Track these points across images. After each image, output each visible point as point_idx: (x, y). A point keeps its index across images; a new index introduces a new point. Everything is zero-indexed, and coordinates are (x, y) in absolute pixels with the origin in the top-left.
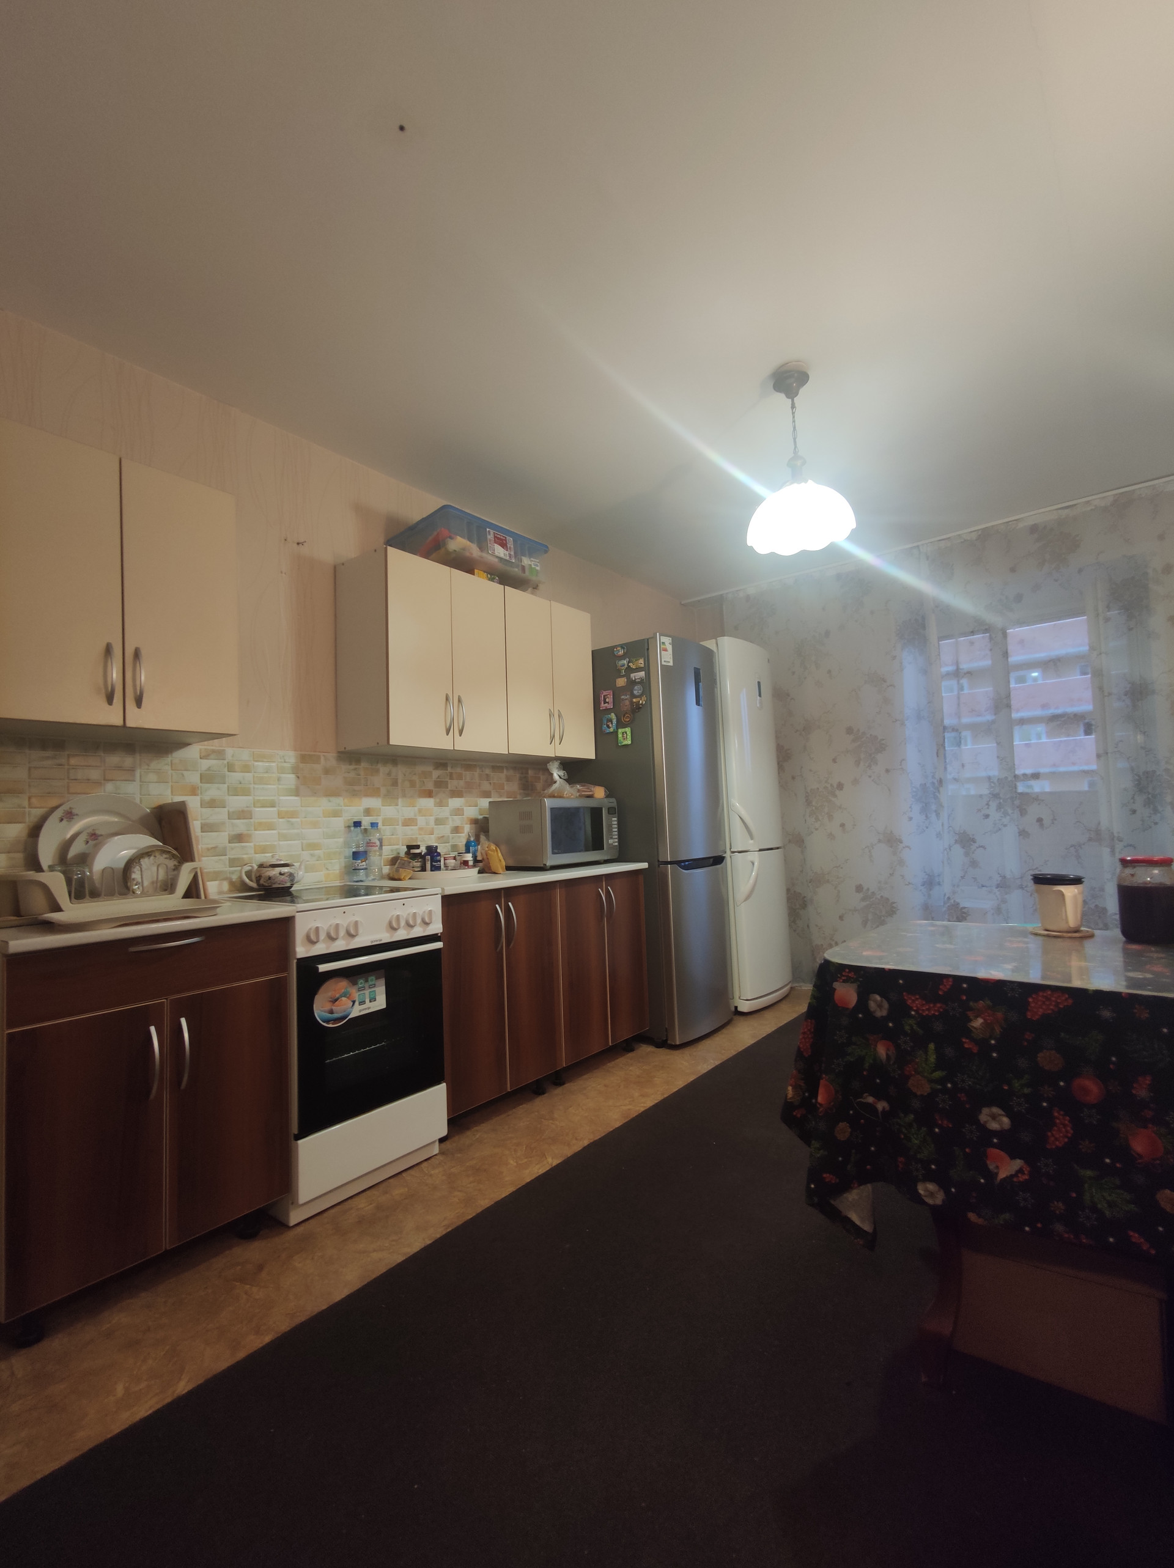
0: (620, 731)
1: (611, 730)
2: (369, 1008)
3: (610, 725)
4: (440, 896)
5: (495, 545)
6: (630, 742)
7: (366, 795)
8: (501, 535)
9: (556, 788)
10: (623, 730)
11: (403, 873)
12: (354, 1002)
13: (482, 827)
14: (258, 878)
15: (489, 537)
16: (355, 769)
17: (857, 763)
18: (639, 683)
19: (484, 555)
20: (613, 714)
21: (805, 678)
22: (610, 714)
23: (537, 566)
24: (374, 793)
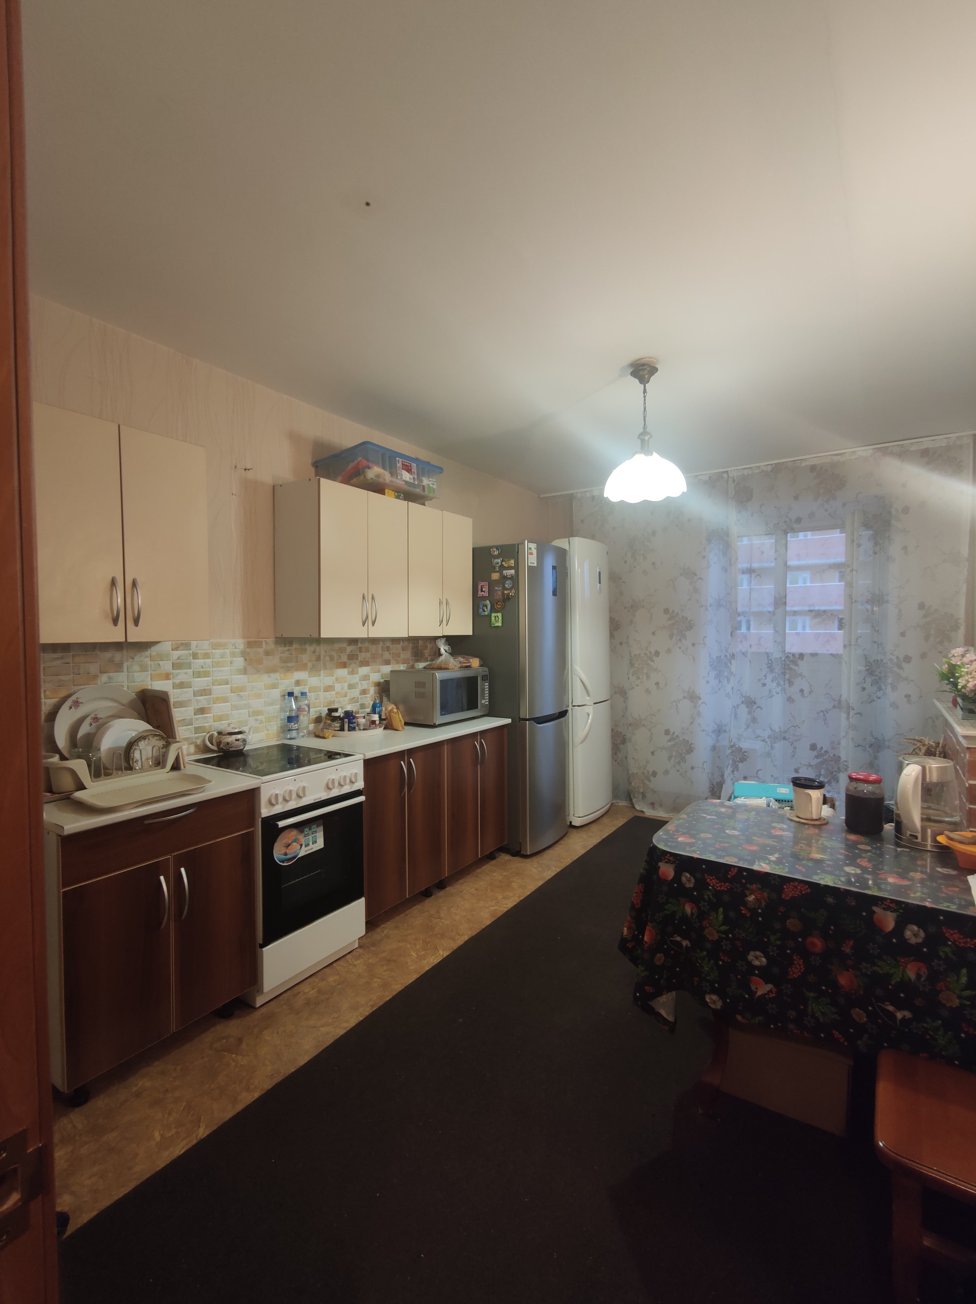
0: (493, 615)
1: (486, 613)
2: (312, 849)
3: (485, 610)
4: (362, 760)
5: (403, 471)
6: (500, 625)
7: (297, 670)
8: (407, 462)
9: (442, 661)
10: (496, 614)
11: (328, 733)
12: (301, 845)
13: (384, 689)
14: (219, 744)
15: (398, 465)
16: (289, 650)
17: (671, 637)
18: (509, 578)
19: (394, 480)
20: (488, 601)
21: (635, 567)
22: (486, 601)
23: (434, 484)
24: (303, 667)
